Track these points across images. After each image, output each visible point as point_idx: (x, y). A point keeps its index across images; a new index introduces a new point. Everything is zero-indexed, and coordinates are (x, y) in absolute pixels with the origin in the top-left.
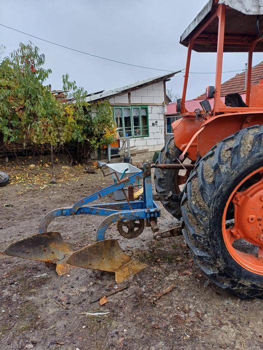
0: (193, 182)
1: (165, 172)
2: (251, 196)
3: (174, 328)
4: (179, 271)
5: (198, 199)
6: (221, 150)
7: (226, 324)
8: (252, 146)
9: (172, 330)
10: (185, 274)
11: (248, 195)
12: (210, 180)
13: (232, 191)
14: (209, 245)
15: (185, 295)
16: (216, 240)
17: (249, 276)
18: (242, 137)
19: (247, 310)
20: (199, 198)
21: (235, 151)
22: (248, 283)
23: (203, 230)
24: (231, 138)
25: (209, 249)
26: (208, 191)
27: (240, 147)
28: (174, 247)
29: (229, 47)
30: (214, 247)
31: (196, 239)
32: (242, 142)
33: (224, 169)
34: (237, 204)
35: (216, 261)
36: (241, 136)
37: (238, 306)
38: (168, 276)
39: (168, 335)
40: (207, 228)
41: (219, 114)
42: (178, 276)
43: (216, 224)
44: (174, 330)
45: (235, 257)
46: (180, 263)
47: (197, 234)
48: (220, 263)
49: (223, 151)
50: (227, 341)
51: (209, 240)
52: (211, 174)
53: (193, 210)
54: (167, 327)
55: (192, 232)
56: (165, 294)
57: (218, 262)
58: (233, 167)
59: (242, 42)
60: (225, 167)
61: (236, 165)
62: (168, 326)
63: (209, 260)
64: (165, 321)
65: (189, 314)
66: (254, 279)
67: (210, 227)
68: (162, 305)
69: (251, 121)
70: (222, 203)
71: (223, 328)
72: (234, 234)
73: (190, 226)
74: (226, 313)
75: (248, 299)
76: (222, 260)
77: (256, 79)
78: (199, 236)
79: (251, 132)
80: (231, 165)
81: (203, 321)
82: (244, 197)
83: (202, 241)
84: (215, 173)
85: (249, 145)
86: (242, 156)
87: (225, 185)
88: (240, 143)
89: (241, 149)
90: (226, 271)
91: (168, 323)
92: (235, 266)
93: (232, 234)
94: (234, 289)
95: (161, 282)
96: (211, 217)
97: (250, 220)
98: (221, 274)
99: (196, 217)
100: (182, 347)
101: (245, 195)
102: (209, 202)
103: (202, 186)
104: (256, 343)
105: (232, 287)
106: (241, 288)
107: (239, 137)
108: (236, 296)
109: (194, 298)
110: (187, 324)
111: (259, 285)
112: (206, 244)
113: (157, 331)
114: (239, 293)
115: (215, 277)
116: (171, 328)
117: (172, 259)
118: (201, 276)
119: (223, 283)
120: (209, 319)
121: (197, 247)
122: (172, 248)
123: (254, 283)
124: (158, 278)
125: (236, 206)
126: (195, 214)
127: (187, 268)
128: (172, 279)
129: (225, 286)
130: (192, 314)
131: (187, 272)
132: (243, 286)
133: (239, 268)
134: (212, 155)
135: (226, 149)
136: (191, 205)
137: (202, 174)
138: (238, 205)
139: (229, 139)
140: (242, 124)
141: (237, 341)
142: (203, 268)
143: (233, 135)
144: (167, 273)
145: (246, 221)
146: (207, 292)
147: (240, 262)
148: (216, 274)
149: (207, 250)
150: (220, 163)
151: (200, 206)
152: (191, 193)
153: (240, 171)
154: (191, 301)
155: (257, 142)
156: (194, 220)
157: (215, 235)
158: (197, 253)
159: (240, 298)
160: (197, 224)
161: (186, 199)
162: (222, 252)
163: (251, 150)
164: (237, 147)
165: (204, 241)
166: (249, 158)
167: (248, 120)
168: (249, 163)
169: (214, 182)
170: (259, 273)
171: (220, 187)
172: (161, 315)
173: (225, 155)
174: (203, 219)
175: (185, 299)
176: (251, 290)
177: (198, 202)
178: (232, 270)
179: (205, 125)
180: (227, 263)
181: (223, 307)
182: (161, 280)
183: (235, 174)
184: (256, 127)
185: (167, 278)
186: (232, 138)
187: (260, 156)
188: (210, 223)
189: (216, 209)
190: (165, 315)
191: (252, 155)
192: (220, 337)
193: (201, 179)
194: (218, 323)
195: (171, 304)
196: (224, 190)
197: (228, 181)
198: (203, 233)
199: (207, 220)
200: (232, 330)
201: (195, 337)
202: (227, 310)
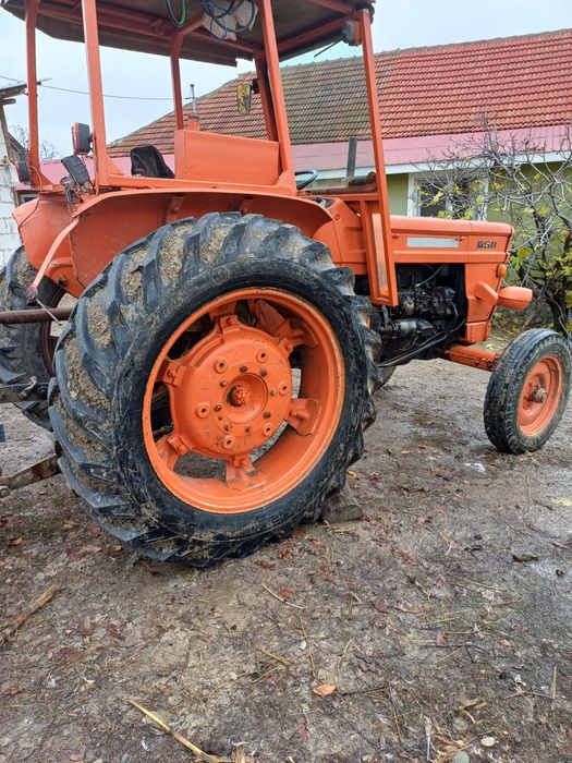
0: (68, 348)
1: (13, 332)
2: (198, 364)
3: (59, 678)
4: (69, 552)
5: (83, 386)
6: (120, 271)
7: (172, 627)
8: (183, 263)
9: (53, 683)
10: (84, 555)
11: (191, 364)
12: (105, 340)
13: (156, 358)
14: (120, 481)
15: (83, 598)
16: (134, 467)
17: (210, 521)
18: (161, 242)
19: (210, 587)
20: (84, 382)
21: (149, 272)
22: (208, 536)
23: (104, 450)
24: (140, 245)
25: (122, 488)
26: (102, 366)
27: (159, 264)
28: (58, 503)
29: (126, 38)
30: (131, 481)
31: (90, 475)
32: (162, 253)
33: (130, 313)
34: (172, 384)
35: (139, 509)
36: (159, 239)
37: (194, 584)
38: (42, 571)
39: (43, 697)
40: (110, 445)
41: (109, 191)
42: (68, 563)
43: (130, 433)
44: (56, 682)
45: (177, 492)
46: (72, 535)
47: (90, 462)
48: (150, 512)
49: (126, 274)
50: (173, 660)
51: (119, 469)
52: (104, 327)
53: (74, 412)
54: (40, 683)
55: (77, 460)
56: (35, 613)
57: (144, 510)
58: (150, 307)
59: (153, 30)
60: (133, 308)
61: (155, 304)
62: (42, 679)
63: (125, 511)
64: (36, 670)
65: (94, 635)
66: (219, 525)
67: (118, 442)
68: (27, 638)
69: (181, 208)
70: (137, 386)
71: (166, 637)
72: (175, 446)
73: (73, 448)
74: (170, 607)
75: (212, 564)
76: (153, 505)
77: (216, 121)
78: (95, 467)
79: (179, 231)
80: (145, 303)
81: (122, 639)
82: (185, 368)
83: (104, 475)
84: (111, 322)
85: (176, 260)
86: (166, 283)
87: (139, 347)
88: (158, 256)
89: (162, 268)
90: (162, 524)
91: (42, 673)
92: (181, 510)
93: (171, 448)
94: (183, 554)
95: (25, 589)
96: (117, 419)
97: (200, 414)
98: (154, 533)
99: (82, 427)
100: (76, 710)
101: (186, 364)
102: (108, 388)
103: (86, 354)
104: (226, 641)
105: (180, 552)
106: (197, 548)
107: (155, 243)
108: (191, 567)
109: (105, 597)
110: (88, 659)
111: (229, 534)
112: (115, 480)
113: (16, 699)
114: (196, 560)
115: (142, 542)
116: (50, 679)
117: (52, 530)
118: (119, 548)
119: (161, 549)
120: (135, 632)
121: (96, 490)
122: (53, 505)
123: (220, 532)
124: (16, 582)
125: (171, 389)
126: (79, 421)
127: (86, 541)
128: (53, 573)
129: (166, 554)
130: (100, 633)
131: (88, 548)
132: (201, 543)
133: (189, 511)
134: (103, 283)
135: (132, 269)
136: (67, 401)
137: (86, 329)
138: (175, 386)
139: (136, 247)
140: (165, 215)
141: (191, 653)
142: (115, 532)
143: (144, 239)
144: (40, 563)
145: (194, 417)
146: (133, 578)
147: (189, 500)
148: (143, 536)
149: (118, 492)
150: (122, 301)
151: (90, 400)
152: (64, 373)
153: (166, 316)
154: (97, 606)
155: (191, 254)
156: (80, 433)
157: (130, 457)
158: (97, 503)
159: (198, 568)
160: (89, 442)
161: (56, 390)
162: (150, 489)
163: (182, 270)
164: (151, 264)
165: (109, 475)
166: (179, 286)
167: (176, 205)
168: (182, 299)
169: (113, 343)
170: (227, 510)
171: (129, 353)
172: (26, 660)
173: (131, 283)
174: (100, 427)
175: (84, 608)
176: (216, 547)
177: (82, 392)
178: (175, 519)
179: (81, 215)
180: (163, 507)
181: (166, 596)
182: (23, 585)
183: (156, 322)
184: (189, 221)
185: (41, 576)
186: (143, 246)
187: (200, 283)
188: (116, 433)
189: (126, 401)
190: (36, 658)
191: (185, 280)
192: (159, 659)
193: (83, 342)
194: (155, 631)
195: (52, 629)
196: (138, 358)
197: (144, 340)
198: (104, 457)
199: (108, 428)
200: (182, 635)
201: (107, 678)
202: (173, 600)
